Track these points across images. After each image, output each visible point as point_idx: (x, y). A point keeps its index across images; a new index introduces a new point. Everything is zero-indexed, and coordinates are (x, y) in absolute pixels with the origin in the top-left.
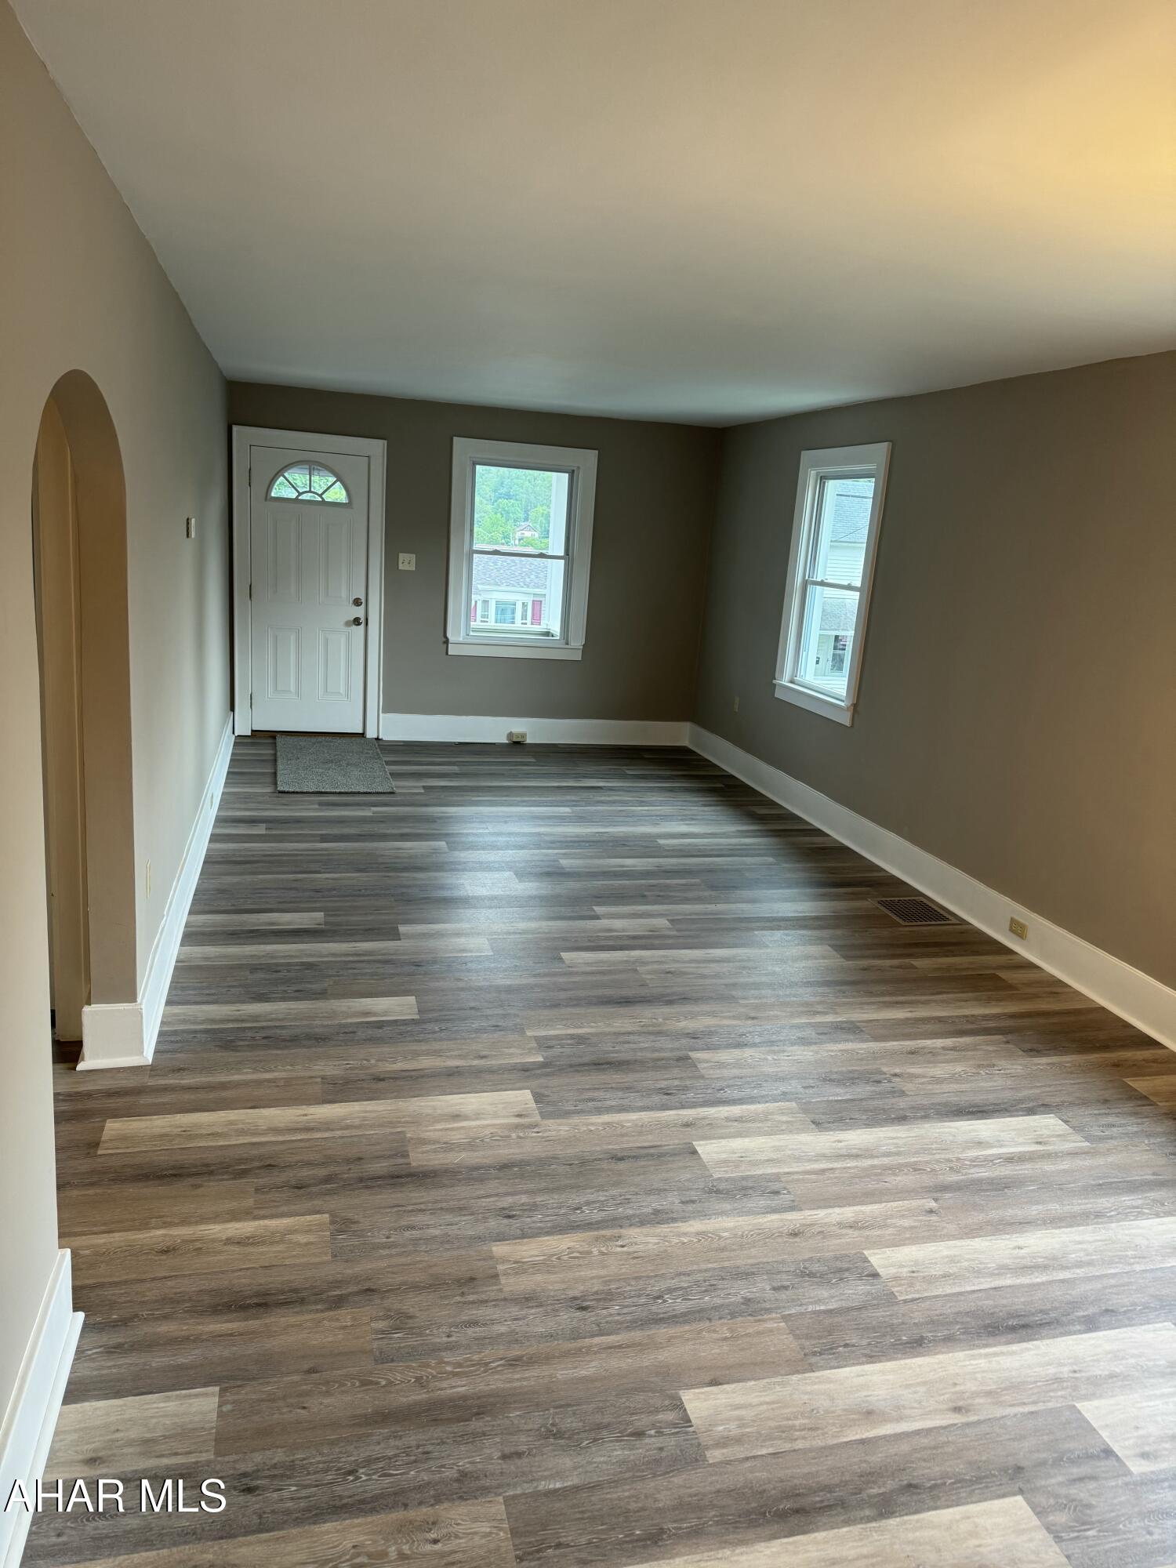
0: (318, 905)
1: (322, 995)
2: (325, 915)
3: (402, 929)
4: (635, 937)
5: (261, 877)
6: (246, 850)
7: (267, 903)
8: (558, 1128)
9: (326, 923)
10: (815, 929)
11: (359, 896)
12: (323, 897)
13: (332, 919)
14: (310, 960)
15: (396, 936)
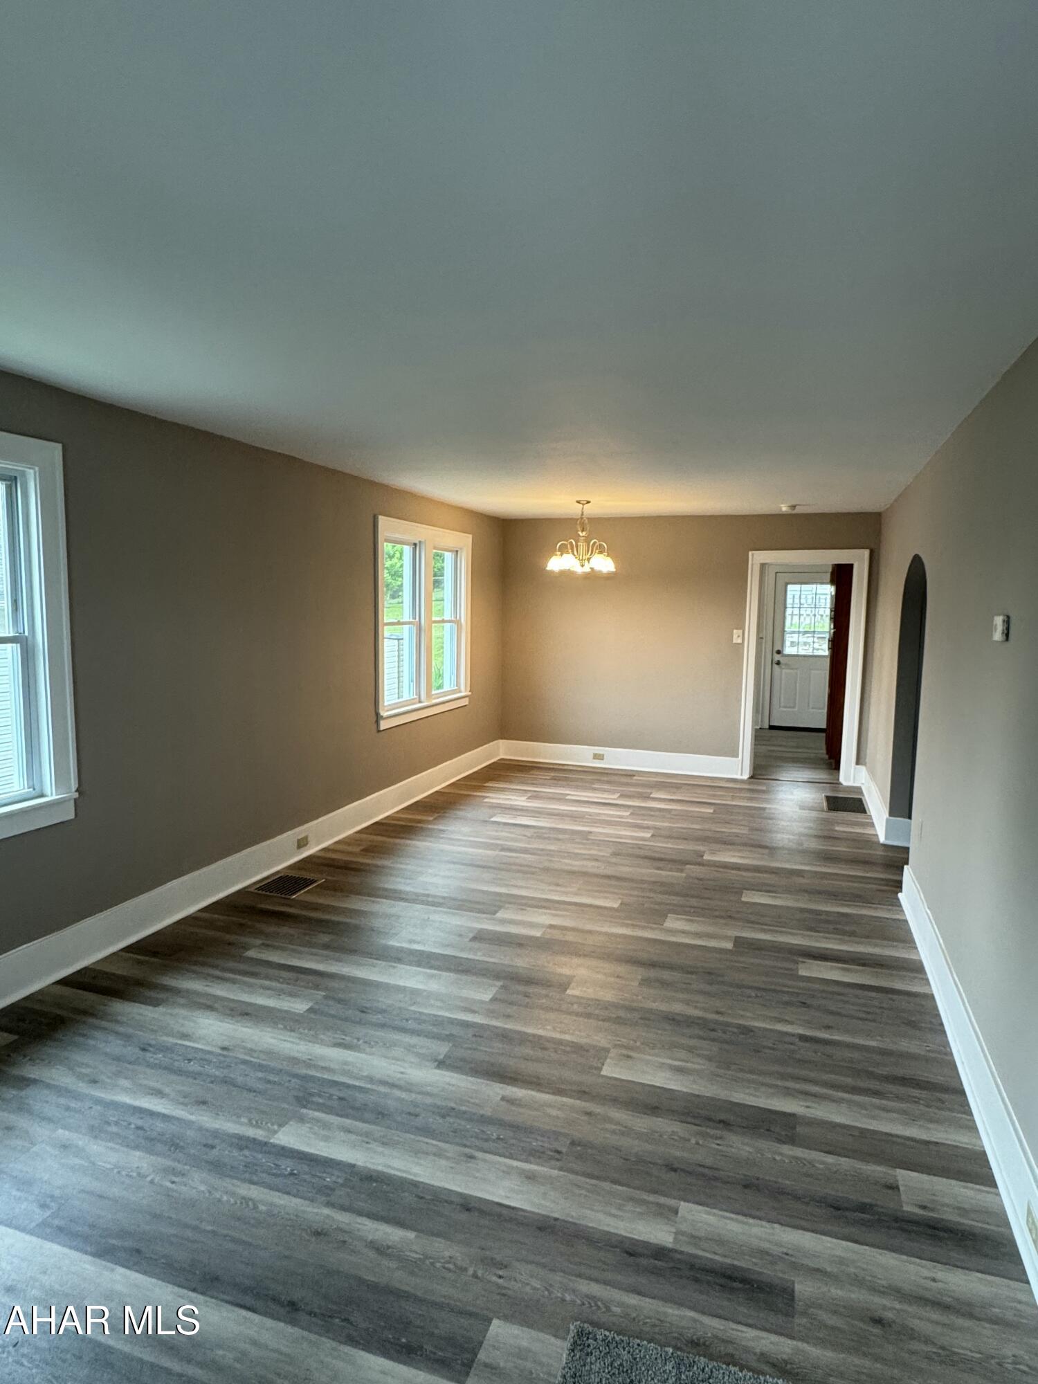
0: (802, 984)
1: (802, 910)
2: (797, 969)
3: (729, 946)
4: (545, 907)
5: (873, 1043)
6: (913, 1119)
7: (857, 996)
8: (701, 848)
9: (797, 962)
10: (391, 889)
11: (758, 989)
12: (798, 994)
13: (791, 966)
14: (809, 933)
15: (738, 941)
